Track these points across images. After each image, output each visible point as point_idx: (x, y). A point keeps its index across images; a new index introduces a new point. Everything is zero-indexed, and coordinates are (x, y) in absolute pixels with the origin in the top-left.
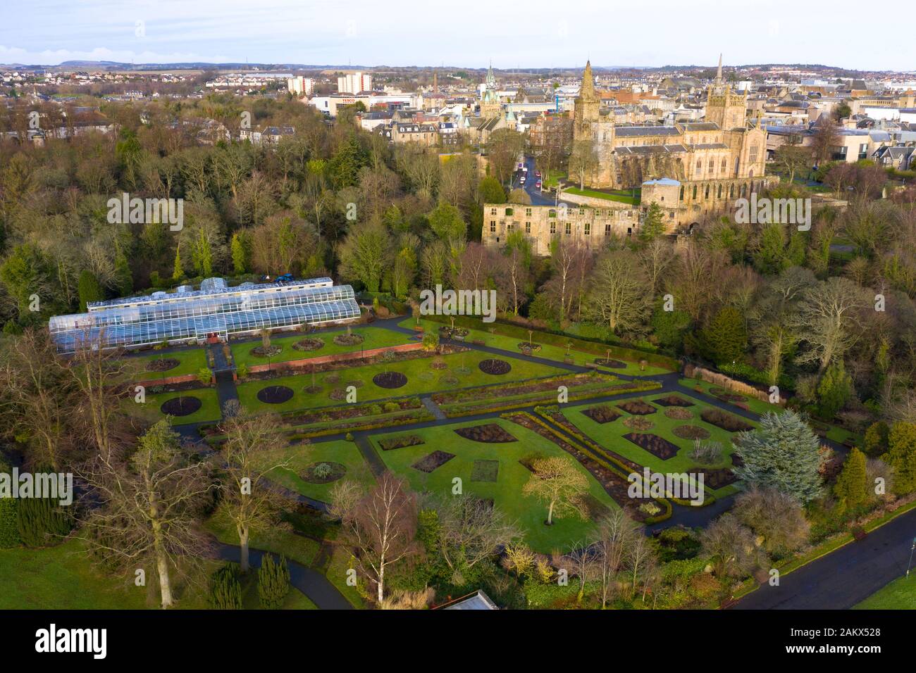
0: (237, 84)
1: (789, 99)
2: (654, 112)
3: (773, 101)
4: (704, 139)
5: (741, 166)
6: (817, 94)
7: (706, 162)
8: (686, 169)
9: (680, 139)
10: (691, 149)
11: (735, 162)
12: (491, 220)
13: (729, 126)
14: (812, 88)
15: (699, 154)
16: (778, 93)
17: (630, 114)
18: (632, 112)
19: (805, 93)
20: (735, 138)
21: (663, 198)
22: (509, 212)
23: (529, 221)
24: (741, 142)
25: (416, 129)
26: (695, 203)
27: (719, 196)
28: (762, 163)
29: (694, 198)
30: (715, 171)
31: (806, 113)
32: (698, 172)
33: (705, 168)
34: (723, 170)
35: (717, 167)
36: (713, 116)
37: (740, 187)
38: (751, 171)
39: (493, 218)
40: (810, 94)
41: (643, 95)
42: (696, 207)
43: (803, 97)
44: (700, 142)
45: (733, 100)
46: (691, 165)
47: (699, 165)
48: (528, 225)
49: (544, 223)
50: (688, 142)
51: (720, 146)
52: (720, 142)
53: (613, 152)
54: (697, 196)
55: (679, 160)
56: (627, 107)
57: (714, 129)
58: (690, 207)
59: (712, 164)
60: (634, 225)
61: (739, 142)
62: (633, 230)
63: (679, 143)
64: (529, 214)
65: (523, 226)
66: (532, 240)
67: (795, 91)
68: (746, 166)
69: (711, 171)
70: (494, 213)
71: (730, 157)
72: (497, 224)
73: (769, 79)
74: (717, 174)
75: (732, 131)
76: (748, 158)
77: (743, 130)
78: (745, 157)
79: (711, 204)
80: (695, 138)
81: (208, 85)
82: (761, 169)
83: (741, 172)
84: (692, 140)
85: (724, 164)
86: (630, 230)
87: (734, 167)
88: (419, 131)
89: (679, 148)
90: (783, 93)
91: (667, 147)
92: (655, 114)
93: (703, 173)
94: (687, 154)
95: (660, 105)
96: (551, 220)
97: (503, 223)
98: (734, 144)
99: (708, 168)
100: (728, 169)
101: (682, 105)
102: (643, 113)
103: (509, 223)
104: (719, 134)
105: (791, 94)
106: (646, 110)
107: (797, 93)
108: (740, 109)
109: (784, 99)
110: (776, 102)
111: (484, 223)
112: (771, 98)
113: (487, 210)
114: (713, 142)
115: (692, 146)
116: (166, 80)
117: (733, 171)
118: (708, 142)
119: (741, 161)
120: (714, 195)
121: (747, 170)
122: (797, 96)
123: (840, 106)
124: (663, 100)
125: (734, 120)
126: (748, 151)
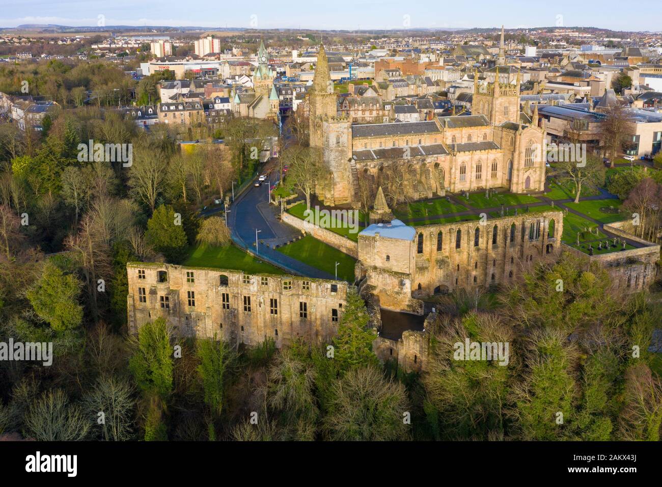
0: (117, 46)
1: (570, 68)
2: (437, 83)
3: (556, 70)
4: (469, 137)
5: (515, 173)
6: (596, 62)
7: (472, 167)
8: (447, 176)
9: (439, 136)
10: (453, 149)
11: (508, 166)
12: (139, 286)
13: (499, 120)
14: (592, 55)
15: (462, 158)
16: (560, 61)
17: (412, 87)
18: (414, 84)
19: (586, 62)
20: (508, 135)
21: (388, 258)
22: (162, 277)
23: (192, 290)
24: (513, 143)
25: (181, 107)
26: (440, 257)
27: (476, 244)
28: (541, 168)
29: (439, 248)
30: (484, 177)
31: (588, 85)
32: (462, 179)
33: (471, 174)
34: (494, 176)
35: (486, 173)
36: (481, 107)
37: (505, 231)
38: (528, 178)
39: (141, 284)
40: (590, 62)
41: (430, 65)
42: (442, 263)
43: (584, 66)
44: (464, 141)
45: (503, 89)
46: (453, 171)
47: (463, 170)
48: (191, 295)
49: (212, 294)
50: (449, 142)
51: (488, 146)
52: (490, 139)
53: (350, 160)
54: (443, 247)
55: (437, 165)
56: (409, 79)
57: (482, 125)
58: (433, 262)
59: (479, 169)
60: (340, 305)
61: (512, 144)
62: (339, 313)
63: (439, 142)
64: (191, 279)
65: (184, 297)
66: (199, 318)
67: (575, 60)
68: (521, 174)
69: (479, 177)
70: (142, 276)
71: (501, 158)
72: (147, 292)
73: (553, 41)
74: (487, 180)
75: (503, 127)
76: (523, 162)
77: (514, 127)
78: (520, 162)
79: (465, 256)
80: (458, 135)
81: (93, 47)
82: (540, 175)
83: (515, 180)
84: (454, 139)
85: (494, 168)
86: (334, 312)
87: (507, 171)
88: (184, 109)
89: (438, 150)
90: (565, 62)
91: (423, 147)
92: (438, 85)
93: (468, 179)
94: (448, 157)
95: (446, 76)
96: (223, 290)
97: (153, 292)
98: (506, 144)
99: (474, 174)
100: (499, 173)
101: (466, 75)
102: (425, 85)
103: (162, 293)
104: (487, 130)
105: (573, 63)
106: (429, 82)
107: (578, 62)
108: (512, 99)
109: (566, 68)
110: (558, 71)
111: (130, 290)
112: (553, 66)
113: (132, 272)
114: (480, 140)
115: (452, 147)
116: (60, 43)
117: (507, 177)
118: (474, 140)
119: (515, 166)
120: (468, 244)
121: (523, 177)
122: (578, 65)
123: (619, 76)
124: (448, 70)
125: (506, 112)
126: (523, 155)
